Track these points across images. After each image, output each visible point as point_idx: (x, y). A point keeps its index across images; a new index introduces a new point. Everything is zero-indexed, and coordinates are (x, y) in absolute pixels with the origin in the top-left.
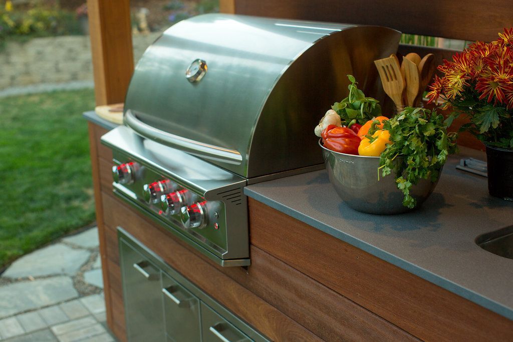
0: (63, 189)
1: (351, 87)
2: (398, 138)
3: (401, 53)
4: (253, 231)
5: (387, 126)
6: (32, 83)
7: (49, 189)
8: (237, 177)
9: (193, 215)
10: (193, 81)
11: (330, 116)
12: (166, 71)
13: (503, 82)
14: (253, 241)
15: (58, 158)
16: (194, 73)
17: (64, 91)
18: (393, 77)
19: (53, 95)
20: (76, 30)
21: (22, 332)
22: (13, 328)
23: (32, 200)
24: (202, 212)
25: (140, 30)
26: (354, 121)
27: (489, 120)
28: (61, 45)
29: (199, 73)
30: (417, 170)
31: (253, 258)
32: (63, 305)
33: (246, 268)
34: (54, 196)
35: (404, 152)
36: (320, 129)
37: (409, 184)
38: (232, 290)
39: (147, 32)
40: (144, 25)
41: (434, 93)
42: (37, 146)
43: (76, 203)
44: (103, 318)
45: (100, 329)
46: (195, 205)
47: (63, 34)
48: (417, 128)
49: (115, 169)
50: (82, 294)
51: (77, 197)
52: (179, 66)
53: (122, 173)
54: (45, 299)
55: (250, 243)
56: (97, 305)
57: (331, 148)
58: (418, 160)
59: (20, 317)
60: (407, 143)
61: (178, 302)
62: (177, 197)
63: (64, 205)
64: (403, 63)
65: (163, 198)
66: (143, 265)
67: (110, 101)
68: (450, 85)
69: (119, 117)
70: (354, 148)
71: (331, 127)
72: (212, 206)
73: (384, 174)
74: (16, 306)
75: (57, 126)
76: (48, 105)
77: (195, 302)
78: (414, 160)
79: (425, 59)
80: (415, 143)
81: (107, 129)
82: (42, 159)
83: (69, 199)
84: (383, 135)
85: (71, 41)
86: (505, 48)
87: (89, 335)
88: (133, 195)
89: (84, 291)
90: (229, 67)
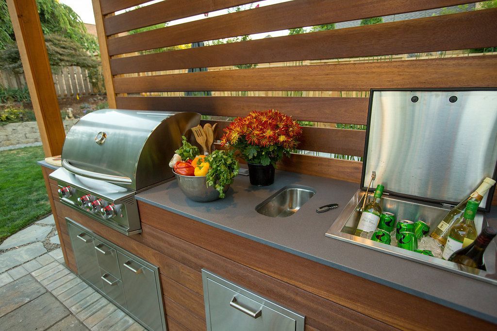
0: (34, 196)
1: (184, 142)
2: (214, 166)
3: (202, 123)
4: (142, 216)
5: (206, 160)
6: (12, 144)
7: (25, 197)
8: (129, 191)
9: (108, 212)
10: (100, 144)
11: (176, 157)
12: (85, 138)
13: (257, 135)
14: (142, 221)
15: (30, 180)
16: (100, 139)
17: (31, 147)
18: (200, 135)
19: (25, 149)
20: (33, 119)
21: (12, 280)
22: (6, 279)
23: (14, 204)
24: (112, 209)
25: (69, 117)
26: (188, 158)
27: (252, 152)
28: (26, 126)
29: (102, 139)
30: (225, 181)
31: (143, 229)
32: (38, 259)
33: (140, 234)
34: (28, 201)
35: (218, 172)
36: (172, 163)
37: (222, 188)
38: (133, 244)
39: (73, 118)
40: (71, 115)
41: (224, 141)
42: (16, 176)
43: (42, 202)
44: (63, 261)
45: (62, 267)
46: (108, 206)
47: (27, 120)
48: (223, 160)
49: (59, 191)
50: (49, 250)
51: (42, 199)
52: (91, 135)
53: (64, 192)
54: (26, 257)
55: (141, 222)
56: (58, 254)
57: (180, 174)
58: (225, 176)
59: (10, 271)
60: (219, 168)
61: (104, 253)
62: (98, 203)
63: (35, 204)
64: (204, 128)
65: (90, 204)
66: (81, 235)
67: (53, 155)
68: (232, 138)
69: (59, 163)
70: (192, 173)
71: (178, 163)
72: (117, 207)
73: (210, 185)
74: (7, 266)
75: (28, 164)
76: (22, 154)
77: (113, 251)
78: (223, 176)
79: (214, 126)
80: (223, 168)
81: (53, 170)
82: (19, 182)
83: (38, 201)
84: (205, 165)
85: (31, 123)
86: (255, 120)
87: (55, 272)
88: (72, 203)
89: (49, 248)
90: (119, 134)
